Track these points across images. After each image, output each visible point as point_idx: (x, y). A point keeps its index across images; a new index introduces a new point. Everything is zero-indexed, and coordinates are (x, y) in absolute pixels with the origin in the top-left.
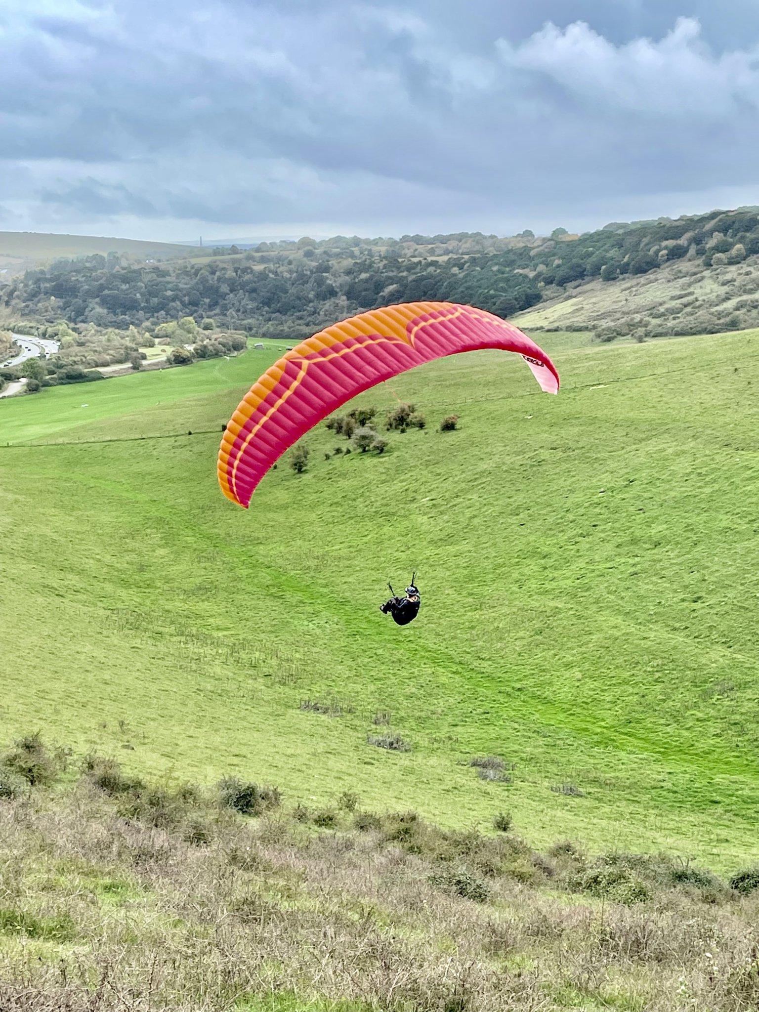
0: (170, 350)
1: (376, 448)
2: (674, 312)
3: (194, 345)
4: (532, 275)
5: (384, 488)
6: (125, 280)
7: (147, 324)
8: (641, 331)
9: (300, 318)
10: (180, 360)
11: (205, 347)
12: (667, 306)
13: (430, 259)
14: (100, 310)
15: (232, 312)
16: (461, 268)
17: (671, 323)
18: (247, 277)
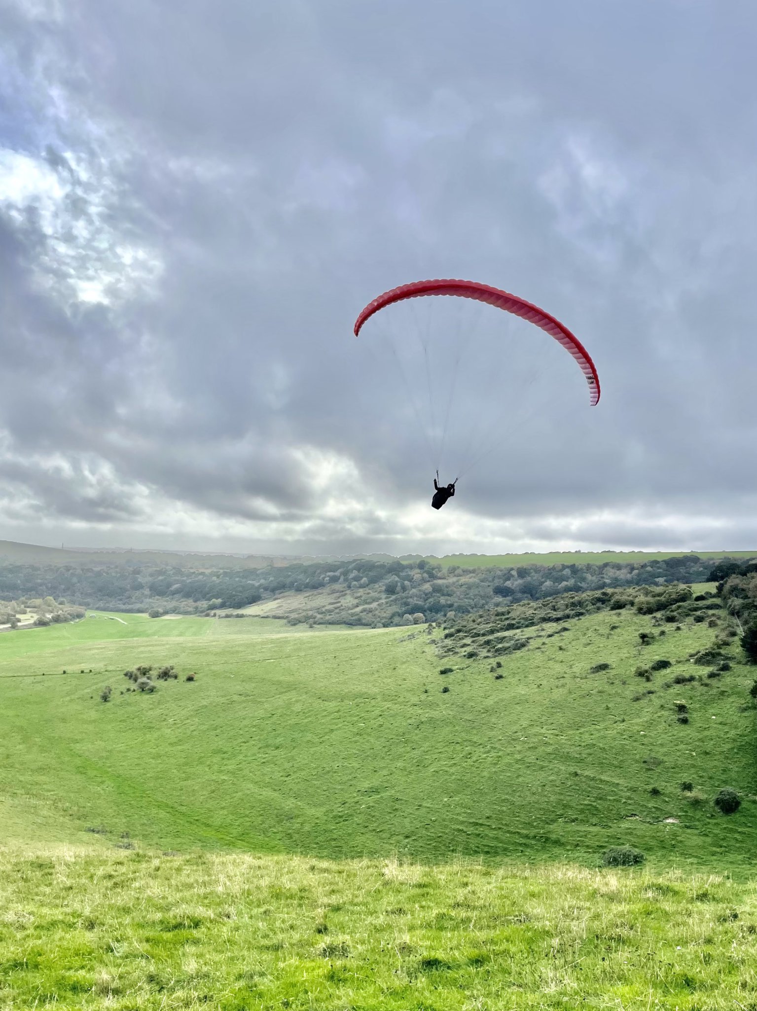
0: (36, 617)
1: (149, 689)
3: (52, 614)
4: (257, 584)
5: (151, 712)
6: (11, 571)
7: (23, 599)
9: (121, 600)
10: (41, 623)
11: (59, 616)
13: (201, 571)
15: (78, 594)
16: (218, 577)
18: (90, 574)
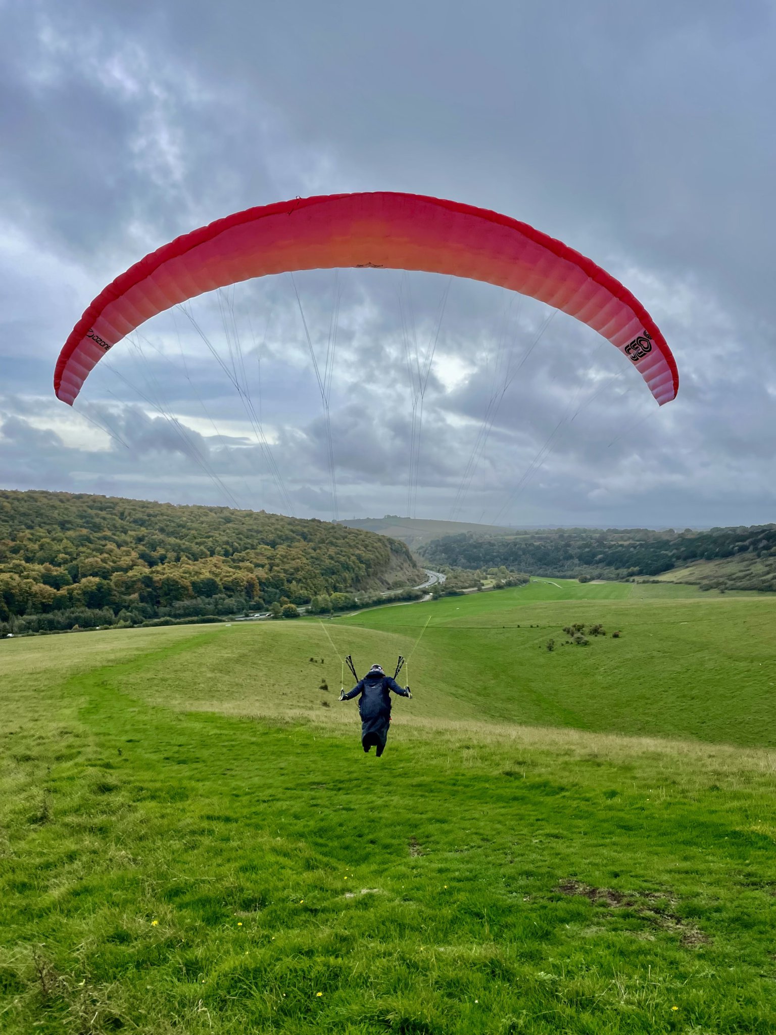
0: (494, 582)
1: (583, 643)
2: (740, 578)
3: (506, 580)
4: (670, 554)
5: (585, 662)
6: (475, 547)
7: (484, 568)
8: (723, 587)
9: (556, 568)
10: (499, 587)
11: (511, 581)
12: (737, 575)
13: (620, 543)
14: (463, 561)
15: (523, 564)
16: (635, 548)
17: (739, 584)
18: (531, 548)
